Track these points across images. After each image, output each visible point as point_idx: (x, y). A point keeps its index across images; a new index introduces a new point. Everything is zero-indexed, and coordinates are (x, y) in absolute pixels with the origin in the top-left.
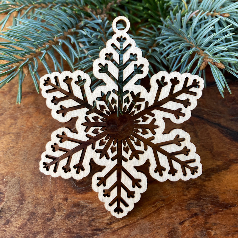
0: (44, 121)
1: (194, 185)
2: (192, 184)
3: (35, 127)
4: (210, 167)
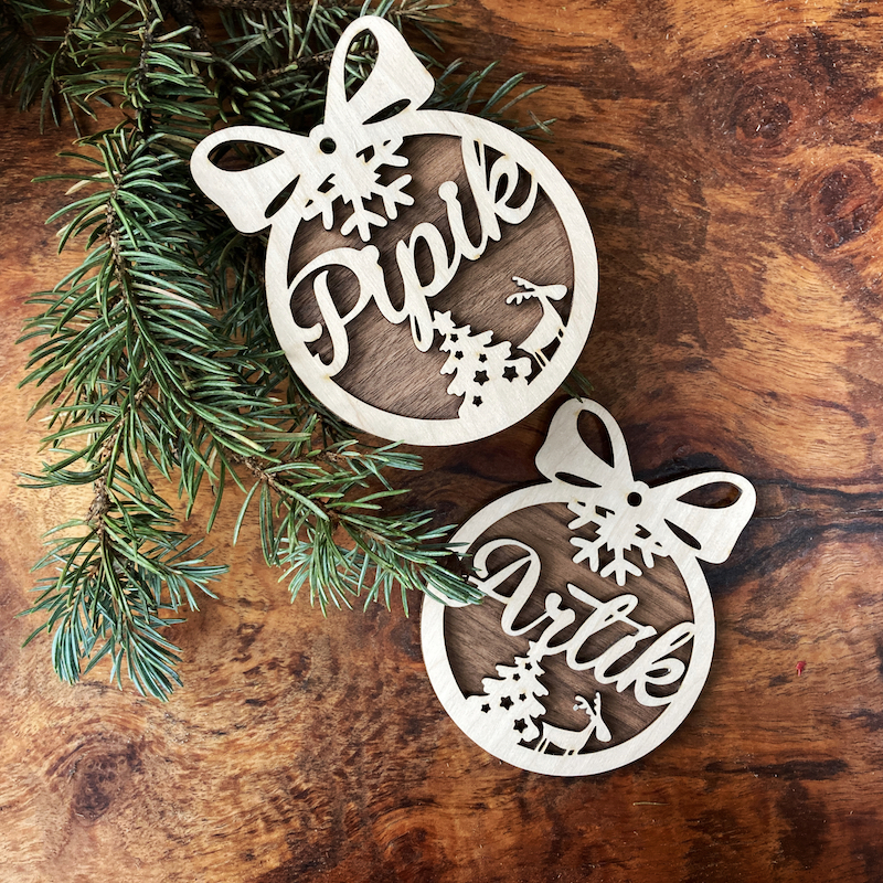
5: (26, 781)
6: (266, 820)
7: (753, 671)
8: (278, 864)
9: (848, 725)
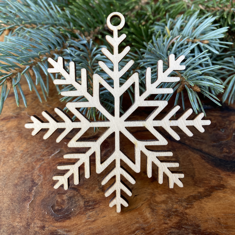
0: (25, 146)
1: (176, 213)
2: (173, 212)
3: (16, 151)
4: (191, 194)
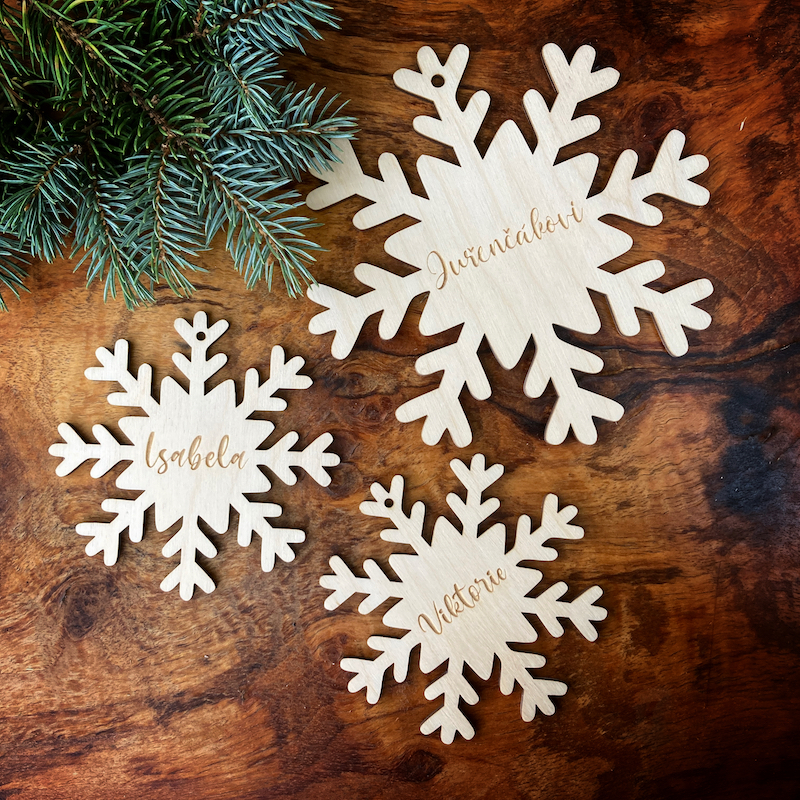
5: (27, 607)
6: (219, 631)
7: (603, 498)
8: (230, 667)
9: (680, 538)
